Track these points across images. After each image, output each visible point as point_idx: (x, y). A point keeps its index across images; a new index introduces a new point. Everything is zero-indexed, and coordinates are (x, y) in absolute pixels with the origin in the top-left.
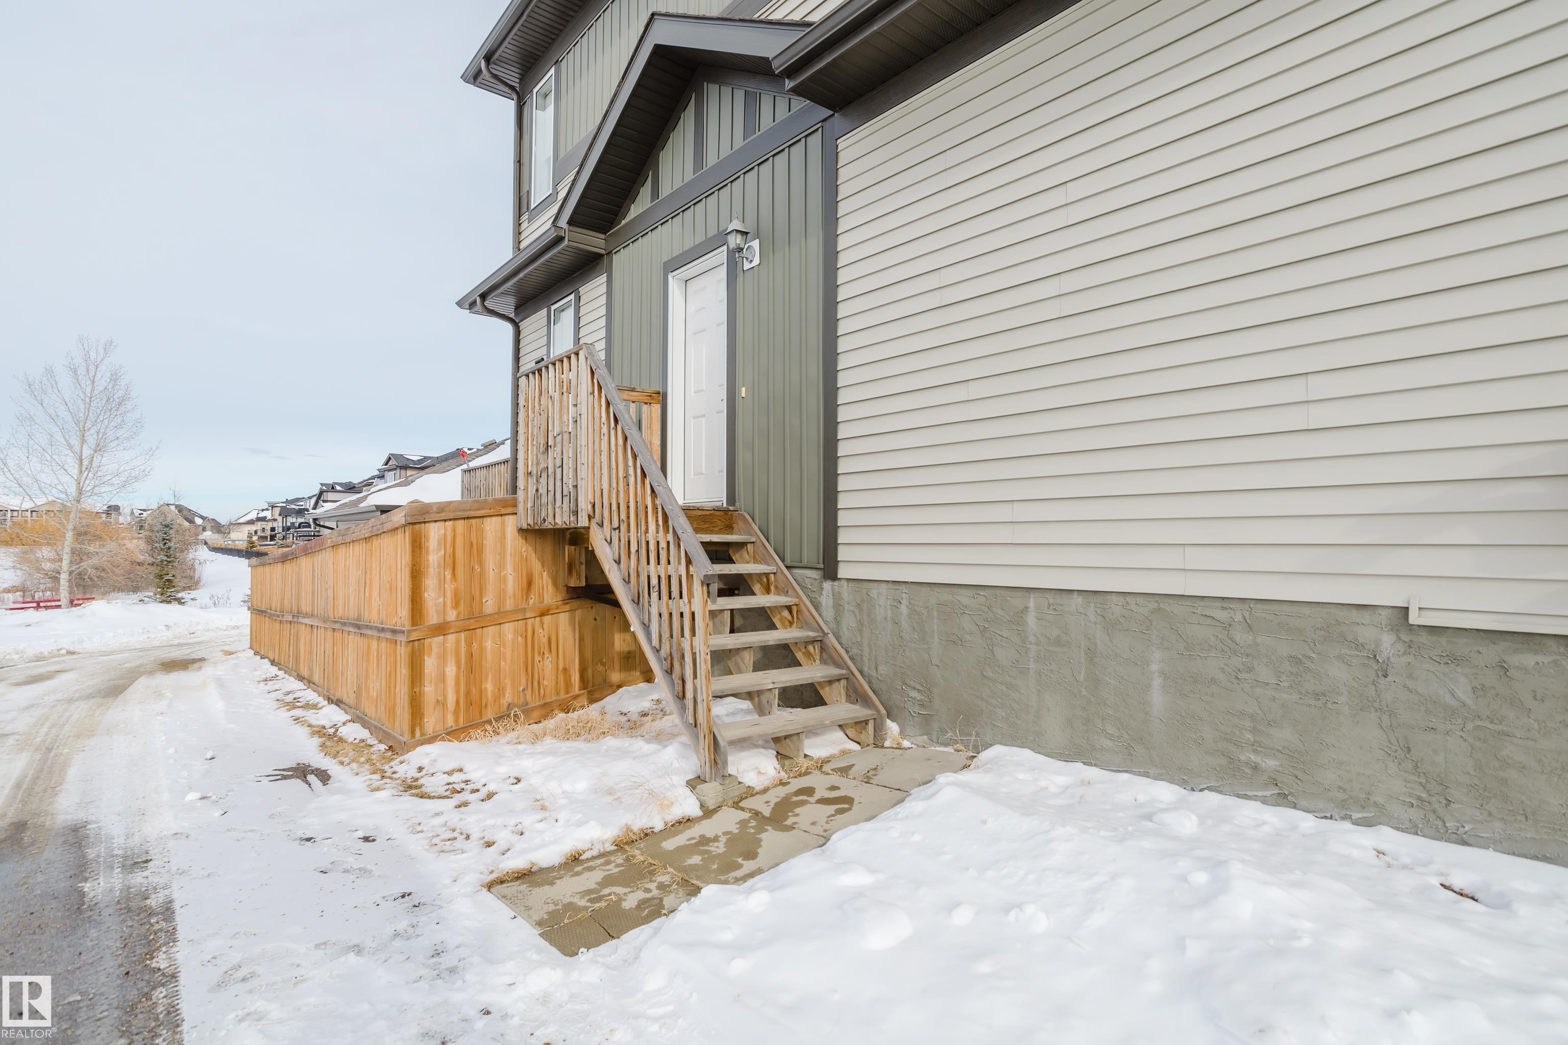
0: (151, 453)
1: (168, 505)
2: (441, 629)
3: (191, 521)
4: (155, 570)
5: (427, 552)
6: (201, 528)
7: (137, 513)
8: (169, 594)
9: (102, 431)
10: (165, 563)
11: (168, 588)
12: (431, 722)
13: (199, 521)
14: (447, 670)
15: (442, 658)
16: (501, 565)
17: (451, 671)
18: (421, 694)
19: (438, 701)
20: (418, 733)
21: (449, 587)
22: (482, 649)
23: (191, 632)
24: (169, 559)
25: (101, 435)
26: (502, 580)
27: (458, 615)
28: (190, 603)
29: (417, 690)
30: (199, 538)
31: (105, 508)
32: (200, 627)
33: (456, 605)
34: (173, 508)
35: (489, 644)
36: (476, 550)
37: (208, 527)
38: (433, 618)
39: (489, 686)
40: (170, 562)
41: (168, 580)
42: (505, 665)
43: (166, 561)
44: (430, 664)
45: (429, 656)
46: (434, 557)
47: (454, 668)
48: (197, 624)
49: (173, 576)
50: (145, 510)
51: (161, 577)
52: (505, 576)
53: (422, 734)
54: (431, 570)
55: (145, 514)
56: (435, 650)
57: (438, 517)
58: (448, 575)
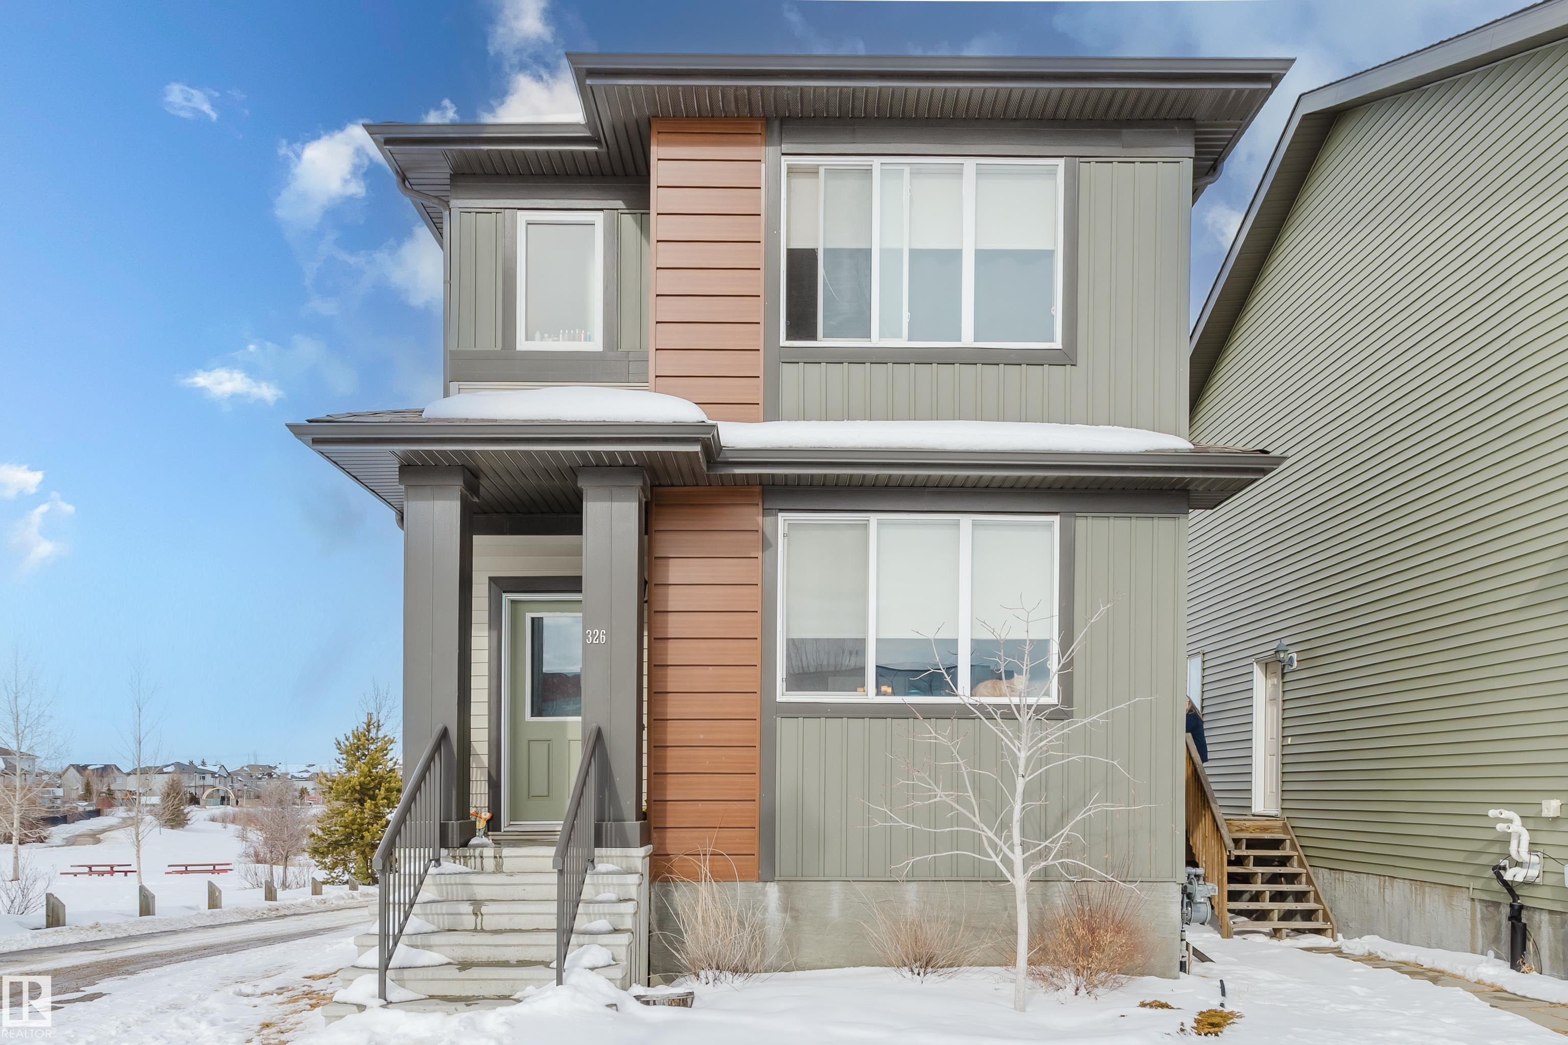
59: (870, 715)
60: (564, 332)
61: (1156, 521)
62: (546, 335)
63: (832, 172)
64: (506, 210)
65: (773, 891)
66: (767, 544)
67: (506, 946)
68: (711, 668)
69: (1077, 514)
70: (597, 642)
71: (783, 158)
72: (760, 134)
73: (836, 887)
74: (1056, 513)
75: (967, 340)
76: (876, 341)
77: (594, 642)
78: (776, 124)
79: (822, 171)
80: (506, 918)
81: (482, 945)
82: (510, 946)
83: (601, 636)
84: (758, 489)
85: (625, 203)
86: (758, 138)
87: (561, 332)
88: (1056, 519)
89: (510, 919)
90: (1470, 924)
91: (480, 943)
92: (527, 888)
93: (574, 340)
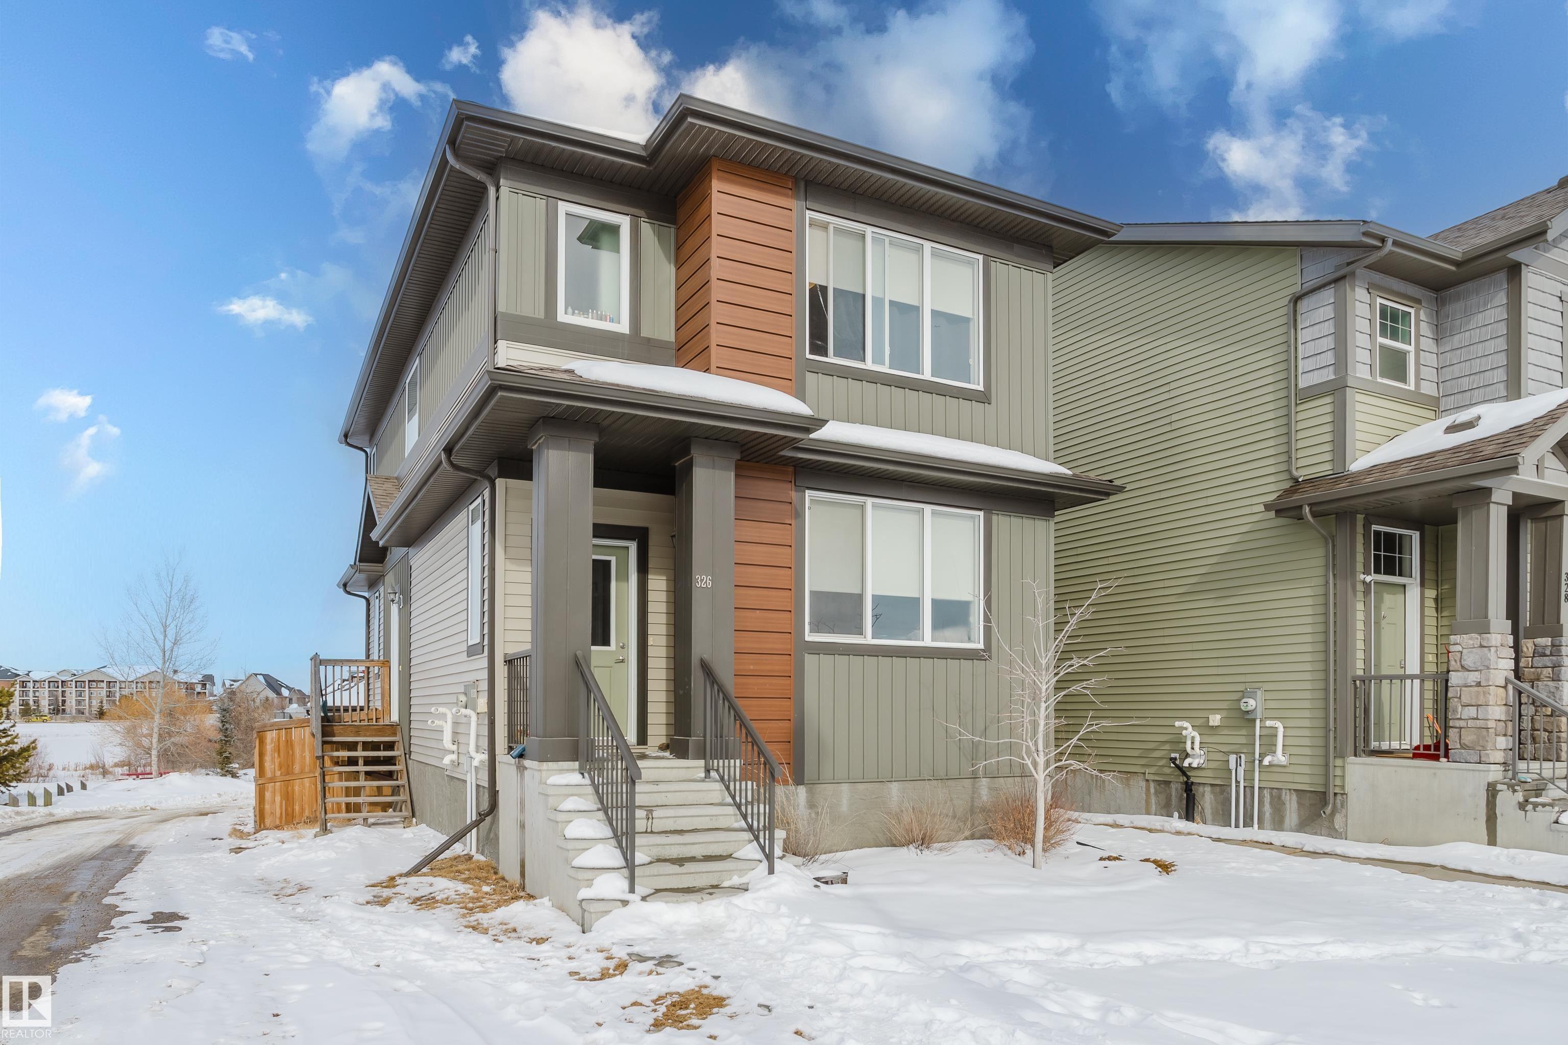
0: (215, 644)
1: (256, 675)
2: (273, 780)
3: (279, 693)
4: (218, 746)
5: (266, 745)
6: (288, 699)
7: (228, 683)
8: (227, 769)
9: (179, 625)
10: (224, 742)
11: (226, 764)
12: (268, 821)
13: (285, 693)
14: (276, 799)
15: (274, 793)
16: (303, 751)
17: (278, 799)
18: (264, 808)
19: (272, 813)
20: (262, 826)
21: (277, 761)
22: (293, 790)
23: (235, 799)
24: (226, 739)
25: (178, 628)
26: (303, 758)
27: (281, 773)
28: (243, 777)
29: (262, 806)
30: (285, 711)
31: (200, 677)
32: (242, 796)
33: (280, 768)
34: (261, 678)
35: (297, 788)
36: (289, 743)
37: (294, 699)
38: (269, 774)
39: (297, 808)
40: (227, 741)
41: (226, 757)
42: (305, 799)
43: (224, 740)
44: (268, 795)
45: (267, 791)
46: (269, 747)
47: (279, 798)
48: (241, 793)
49: (230, 753)
50: (234, 681)
51: (221, 754)
52: (305, 756)
53: (264, 826)
54: (268, 753)
55: (236, 684)
56: (270, 789)
57: (270, 729)
58: (276, 755)
59: (869, 654)
60: (593, 312)
61: (1036, 521)
62: (576, 311)
63: (838, 230)
64: (549, 198)
65: (802, 790)
66: (799, 515)
67: (693, 844)
68: (758, 611)
69: (993, 512)
70: (705, 586)
71: (808, 212)
72: (791, 189)
73: (845, 787)
74: (980, 510)
75: (927, 374)
76: (869, 365)
77: (702, 586)
78: (802, 184)
79: (831, 227)
80: (671, 821)
81: (674, 844)
82: (696, 844)
83: (708, 582)
84: (791, 469)
85: (646, 213)
86: (790, 192)
87: (590, 311)
88: (981, 513)
89: (675, 822)
90: (1145, 796)
91: (673, 843)
92: (669, 795)
93: (601, 320)
